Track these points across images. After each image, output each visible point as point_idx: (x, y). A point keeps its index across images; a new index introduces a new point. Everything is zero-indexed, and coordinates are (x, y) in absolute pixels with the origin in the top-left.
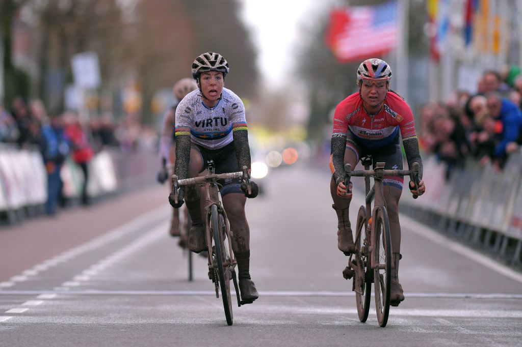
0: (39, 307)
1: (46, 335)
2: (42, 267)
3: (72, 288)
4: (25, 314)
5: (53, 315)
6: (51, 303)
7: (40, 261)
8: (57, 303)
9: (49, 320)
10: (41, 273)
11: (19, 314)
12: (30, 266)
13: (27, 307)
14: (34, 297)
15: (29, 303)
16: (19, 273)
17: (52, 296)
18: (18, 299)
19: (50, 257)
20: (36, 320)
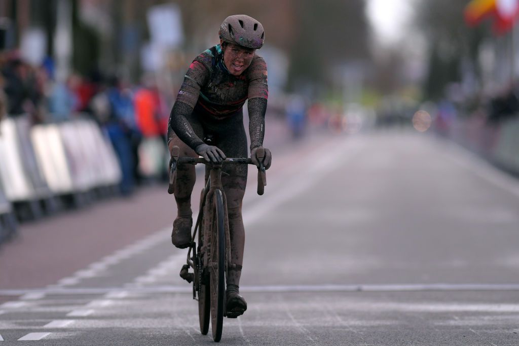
0: (107, 308)
1: (112, 342)
2: (112, 260)
3: (146, 285)
4: (90, 317)
5: (122, 317)
6: (120, 303)
7: (110, 252)
8: (127, 303)
9: (117, 324)
10: (111, 267)
11: (82, 318)
12: (98, 259)
13: (91, 308)
14: (100, 296)
15: (95, 303)
16: (85, 267)
17: (123, 294)
18: (82, 299)
19: (122, 247)
20: (101, 324)
